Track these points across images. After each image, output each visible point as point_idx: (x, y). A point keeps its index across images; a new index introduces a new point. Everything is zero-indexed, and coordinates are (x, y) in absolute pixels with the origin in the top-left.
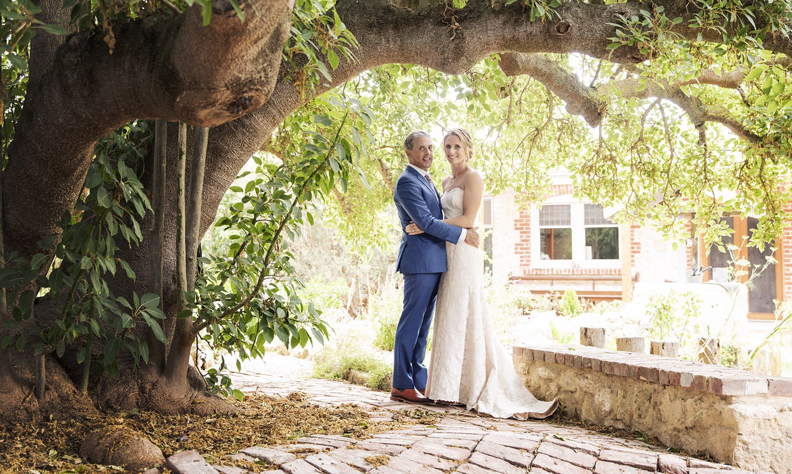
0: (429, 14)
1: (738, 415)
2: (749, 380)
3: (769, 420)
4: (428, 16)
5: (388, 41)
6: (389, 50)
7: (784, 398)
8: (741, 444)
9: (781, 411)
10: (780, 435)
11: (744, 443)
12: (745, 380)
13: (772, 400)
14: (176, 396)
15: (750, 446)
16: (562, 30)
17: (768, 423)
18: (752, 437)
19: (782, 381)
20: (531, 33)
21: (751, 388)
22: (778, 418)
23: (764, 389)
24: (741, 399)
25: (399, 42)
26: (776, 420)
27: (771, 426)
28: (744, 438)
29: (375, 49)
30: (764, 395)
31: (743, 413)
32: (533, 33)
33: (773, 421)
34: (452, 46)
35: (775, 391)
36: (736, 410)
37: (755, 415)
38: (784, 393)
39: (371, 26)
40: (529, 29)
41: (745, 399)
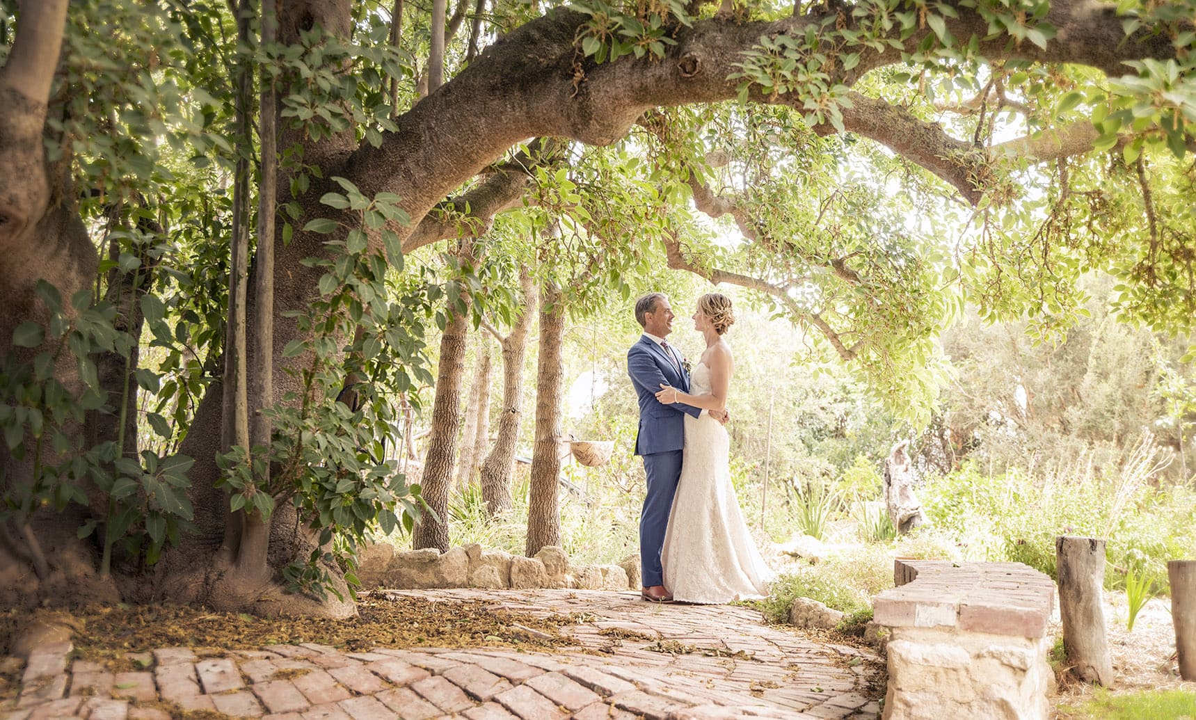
0: (558, 63)
1: (898, 658)
2: (922, 603)
3: (954, 670)
4: (556, 67)
5: (513, 107)
6: (516, 121)
7: (987, 636)
8: (901, 706)
9: (978, 656)
10: (971, 695)
11: (907, 704)
12: (914, 603)
13: (966, 637)
14: (240, 590)
15: (914, 711)
16: (688, 68)
17: (952, 675)
18: (921, 695)
19: (985, 607)
20: (660, 77)
21: (924, 616)
22: (971, 667)
23: (951, 619)
24: (907, 633)
25: (525, 108)
26: (967, 670)
27: (958, 680)
28: (907, 696)
29: (500, 120)
30: (951, 629)
31: (904, 656)
32: (663, 78)
33: (963, 673)
34: (576, 106)
35: (971, 623)
36: (896, 649)
37: (926, 660)
38: (988, 628)
39: (493, 89)
40: (658, 72)
41: (914, 633)
